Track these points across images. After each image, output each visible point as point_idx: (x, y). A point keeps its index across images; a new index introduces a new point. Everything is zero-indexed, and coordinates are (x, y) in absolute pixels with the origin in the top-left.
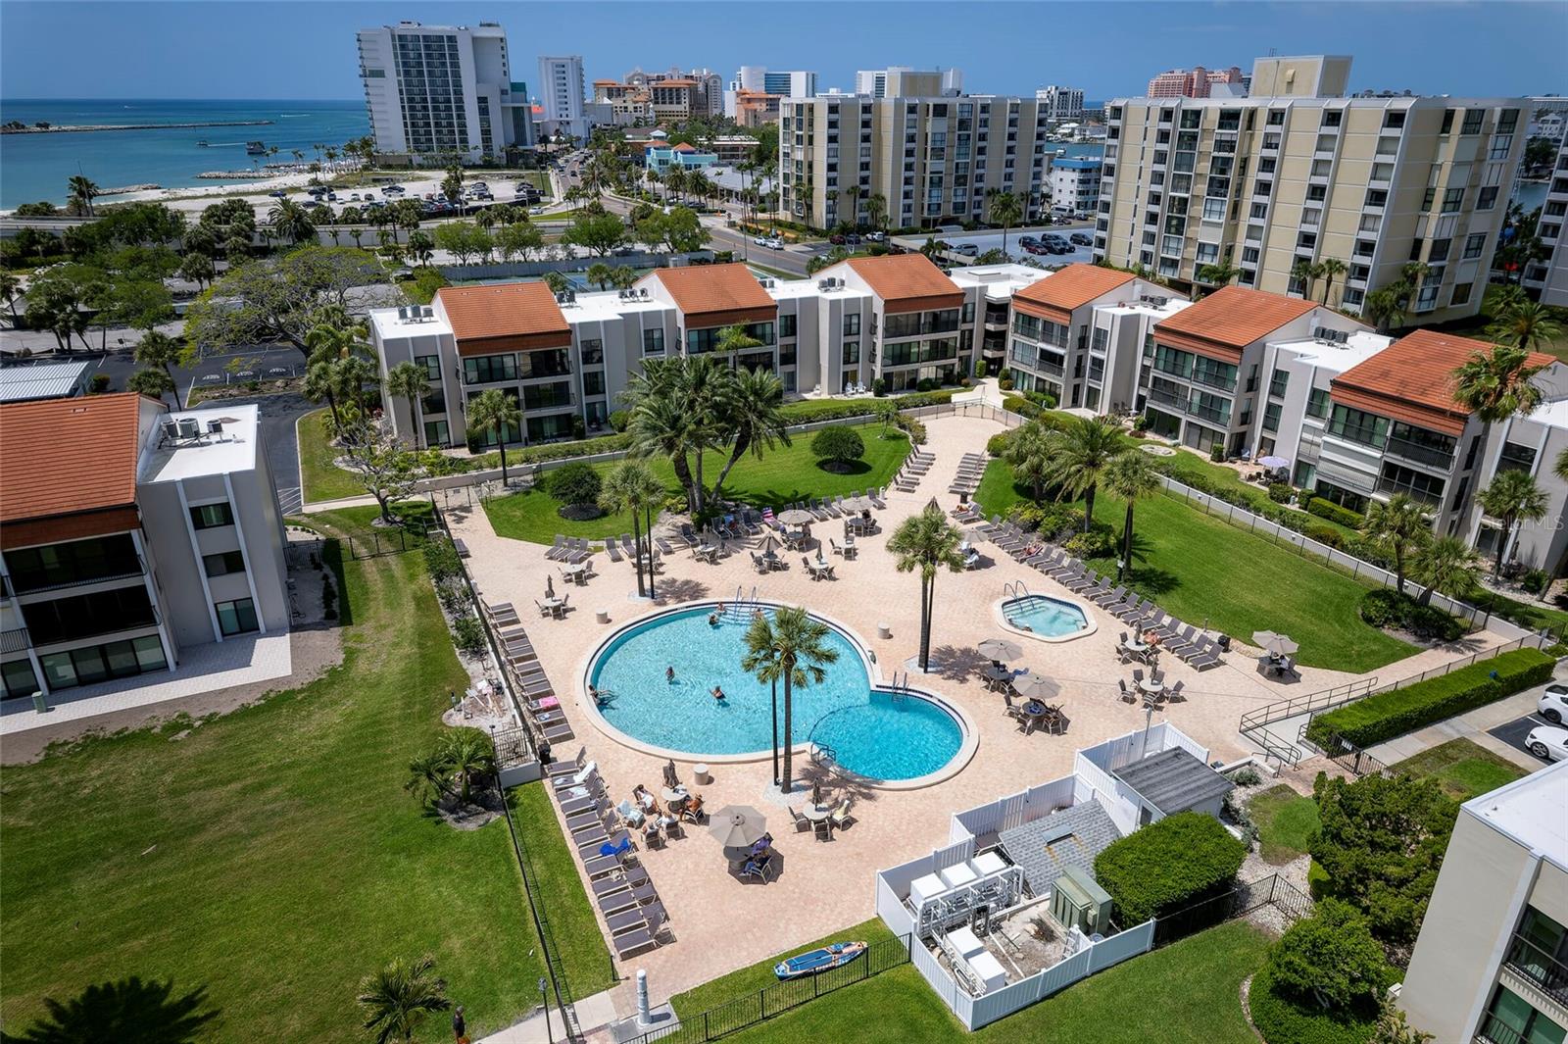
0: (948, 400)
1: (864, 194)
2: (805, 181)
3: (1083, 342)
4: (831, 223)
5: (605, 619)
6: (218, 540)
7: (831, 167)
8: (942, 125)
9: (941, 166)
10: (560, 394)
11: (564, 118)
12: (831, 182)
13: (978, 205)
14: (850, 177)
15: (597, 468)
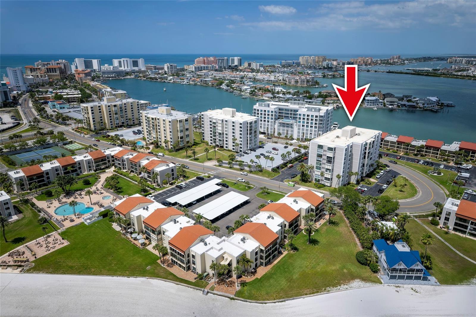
0: (105, 171)
1: (102, 122)
2: (88, 121)
3: (123, 161)
4: (95, 129)
5: (55, 207)
6: (7, 206)
7: (93, 118)
8: (116, 108)
9: (117, 116)
10: (43, 181)
11: (18, 85)
12: (94, 121)
13: (127, 122)
14: (98, 119)
15: (51, 190)
